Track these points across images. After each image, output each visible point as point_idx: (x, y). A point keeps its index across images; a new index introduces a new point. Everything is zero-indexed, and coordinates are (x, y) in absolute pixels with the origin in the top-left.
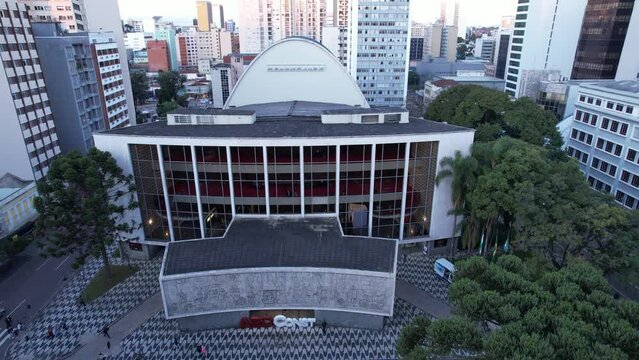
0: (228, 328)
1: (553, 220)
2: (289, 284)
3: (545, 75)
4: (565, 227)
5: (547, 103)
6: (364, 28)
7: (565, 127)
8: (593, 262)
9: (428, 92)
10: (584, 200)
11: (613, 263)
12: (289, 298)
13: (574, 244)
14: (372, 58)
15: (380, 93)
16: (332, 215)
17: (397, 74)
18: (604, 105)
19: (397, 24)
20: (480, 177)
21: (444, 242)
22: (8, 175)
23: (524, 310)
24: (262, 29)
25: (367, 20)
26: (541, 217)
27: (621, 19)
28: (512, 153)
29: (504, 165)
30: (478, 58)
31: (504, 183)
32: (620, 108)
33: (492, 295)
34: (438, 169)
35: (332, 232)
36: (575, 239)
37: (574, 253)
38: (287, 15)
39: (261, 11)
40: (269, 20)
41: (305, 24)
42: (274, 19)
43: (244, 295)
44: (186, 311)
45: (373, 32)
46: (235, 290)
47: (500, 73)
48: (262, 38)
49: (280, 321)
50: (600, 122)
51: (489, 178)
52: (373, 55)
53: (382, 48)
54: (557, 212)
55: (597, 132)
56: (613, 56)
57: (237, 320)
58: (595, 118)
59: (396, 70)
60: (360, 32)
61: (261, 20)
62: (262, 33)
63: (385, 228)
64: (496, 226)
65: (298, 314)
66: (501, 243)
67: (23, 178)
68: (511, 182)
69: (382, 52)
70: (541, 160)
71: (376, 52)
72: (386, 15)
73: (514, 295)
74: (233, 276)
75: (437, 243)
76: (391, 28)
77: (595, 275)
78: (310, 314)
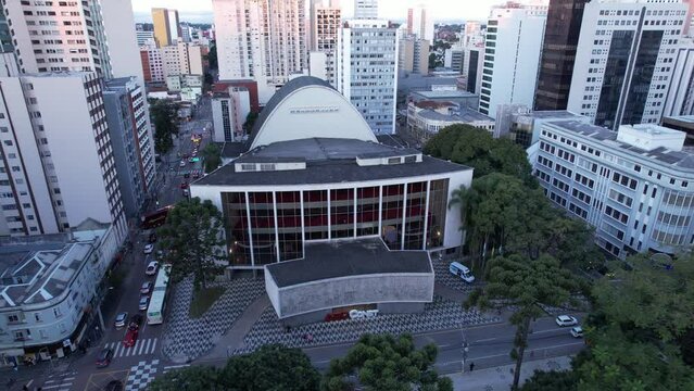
0: (318, 322)
1: (529, 230)
2: (362, 287)
3: (516, 108)
4: (537, 235)
5: (518, 132)
6: (356, 60)
7: (533, 152)
8: (554, 256)
9: (412, 113)
10: (548, 215)
11: (566, 256)
12: (362, 296)
13: (543, 245)
14: (363, 87)
15: (372, 118)
16: (376, 236)
17: (386, 100)
18: (559, 139)
19: (385, 56)
20: (480, 204)
21: (453, 250)
22: (89, 219)
23: (524, 277)
24: (241, 48)
25: (359, 52)
26: (523, 229)
27: (569, 58)
28: (501, 186)
29: (496, 195)
30: (448, 69)
31: (498, 208)
32: (569, 143)
33: (510, 272)
34: (449, 197)
35: (380, 249)
36: (543, 243)
37: (543, 251)
38: (266, 34)
39: (239, 30)
40: (249, 39)
41: (284, 43)
42: (253, 38)
43: (332, 297)
44: (293, 312)
45: (364, 63)
46: (326, 294)
47: (471, 86)
48: (242, 57)
49: (354, 314)
50: (557, 151)
51: (487, 205)
52: (365, 84)
53: (373, 77)
54: (532, 225)
55: (555, 159)
56: (565, 87)
57: (323, 316)
58: (553, 149)
59: (385, 97)
60: (352, 64)
61: (240, 39)
62: (241, 53)
63: (414, 242)
64: (491, 236)
65: (365, 307)
66: (497, 247)
67: (102, 221)
68: (502, 207)
69: (373, 81)
70: (519, 190)
71: (367, 81)
72: (375, 48)
73: (519, 272)
74: (325, 284)
75: (448, 251)
76: (380, 59)
77: (552, 260)
78: (374, 306)
